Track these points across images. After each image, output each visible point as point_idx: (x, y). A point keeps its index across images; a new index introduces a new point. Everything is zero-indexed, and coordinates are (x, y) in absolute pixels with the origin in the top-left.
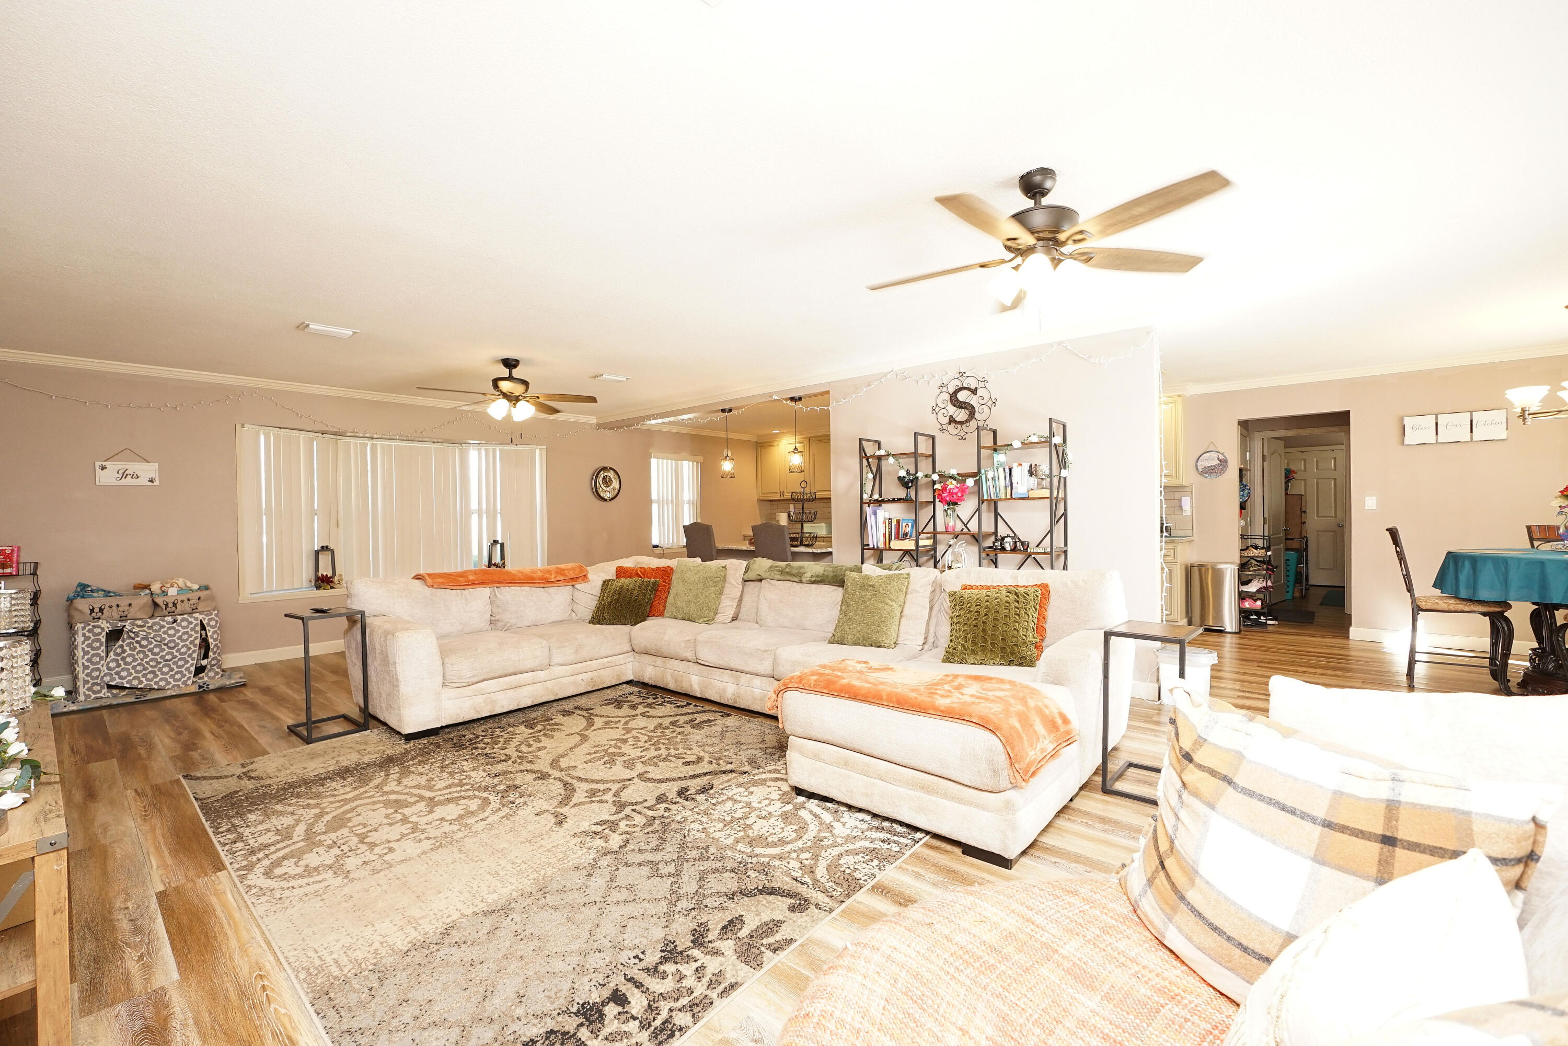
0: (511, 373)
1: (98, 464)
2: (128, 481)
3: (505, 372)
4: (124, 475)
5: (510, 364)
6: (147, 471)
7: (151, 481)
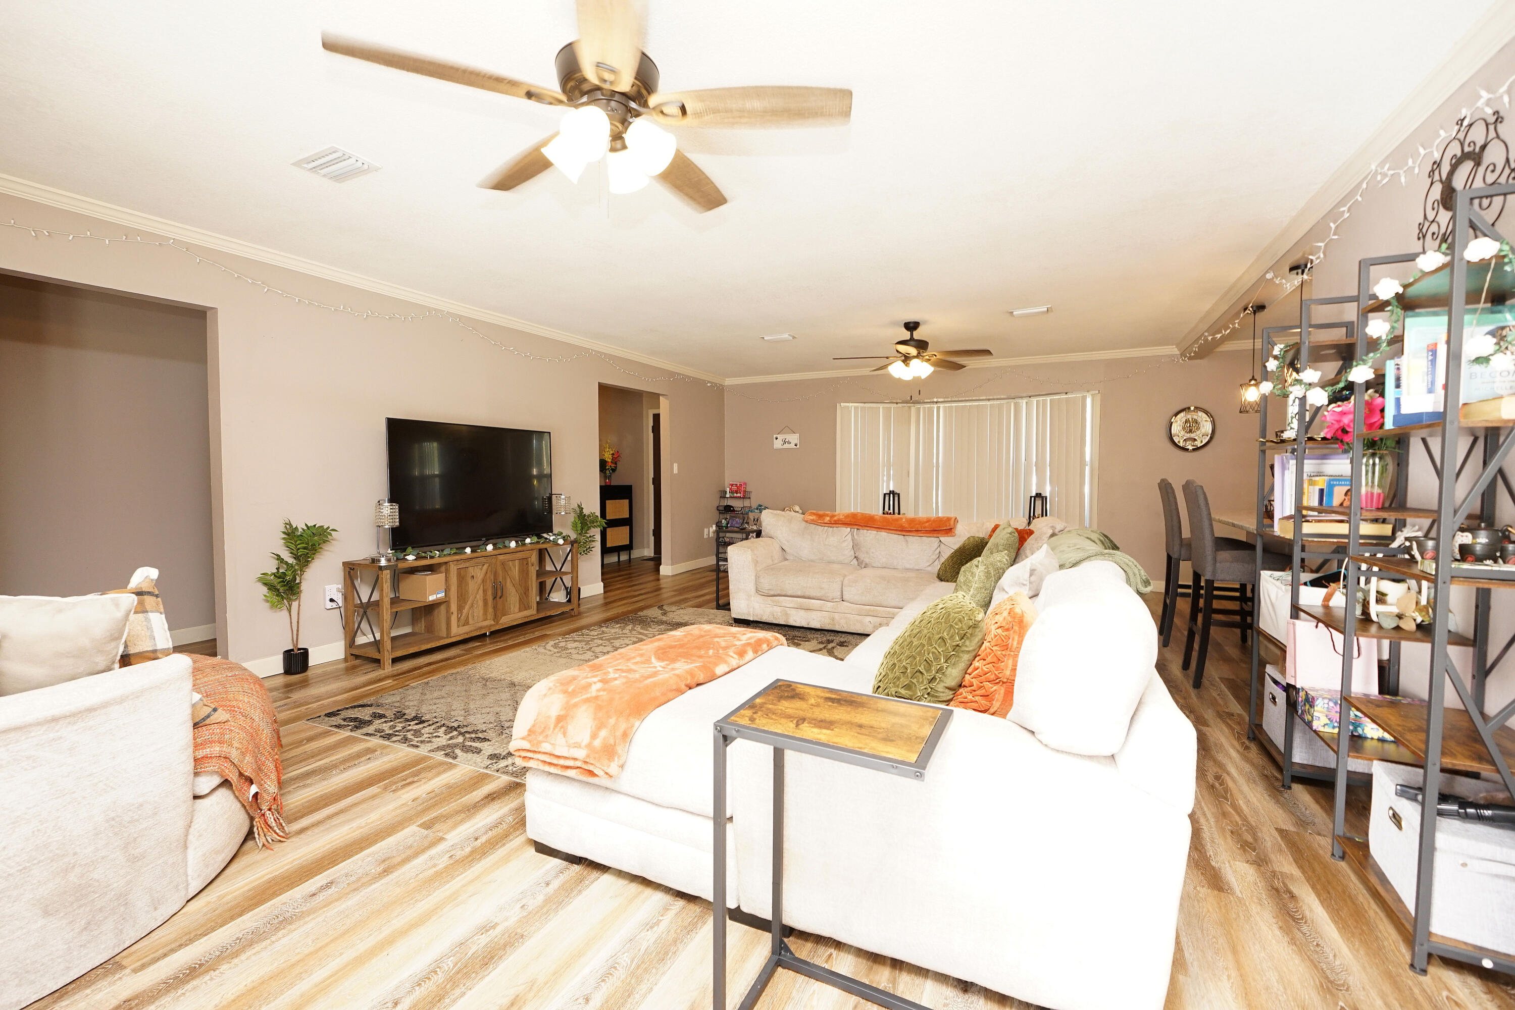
0: (912, 335)
1: (775, 436)
2: (786, 446)
3: (906, 335)
4: (785, 442)
5: (911, 326)
6: (794, 438)
7: (796, 445)
